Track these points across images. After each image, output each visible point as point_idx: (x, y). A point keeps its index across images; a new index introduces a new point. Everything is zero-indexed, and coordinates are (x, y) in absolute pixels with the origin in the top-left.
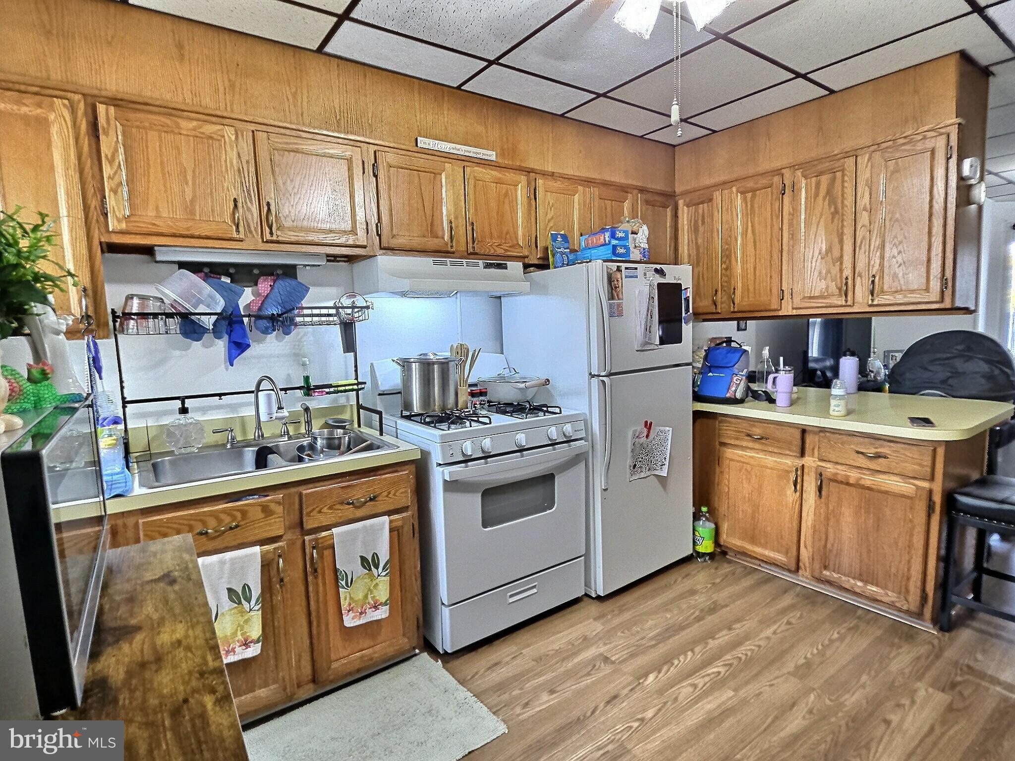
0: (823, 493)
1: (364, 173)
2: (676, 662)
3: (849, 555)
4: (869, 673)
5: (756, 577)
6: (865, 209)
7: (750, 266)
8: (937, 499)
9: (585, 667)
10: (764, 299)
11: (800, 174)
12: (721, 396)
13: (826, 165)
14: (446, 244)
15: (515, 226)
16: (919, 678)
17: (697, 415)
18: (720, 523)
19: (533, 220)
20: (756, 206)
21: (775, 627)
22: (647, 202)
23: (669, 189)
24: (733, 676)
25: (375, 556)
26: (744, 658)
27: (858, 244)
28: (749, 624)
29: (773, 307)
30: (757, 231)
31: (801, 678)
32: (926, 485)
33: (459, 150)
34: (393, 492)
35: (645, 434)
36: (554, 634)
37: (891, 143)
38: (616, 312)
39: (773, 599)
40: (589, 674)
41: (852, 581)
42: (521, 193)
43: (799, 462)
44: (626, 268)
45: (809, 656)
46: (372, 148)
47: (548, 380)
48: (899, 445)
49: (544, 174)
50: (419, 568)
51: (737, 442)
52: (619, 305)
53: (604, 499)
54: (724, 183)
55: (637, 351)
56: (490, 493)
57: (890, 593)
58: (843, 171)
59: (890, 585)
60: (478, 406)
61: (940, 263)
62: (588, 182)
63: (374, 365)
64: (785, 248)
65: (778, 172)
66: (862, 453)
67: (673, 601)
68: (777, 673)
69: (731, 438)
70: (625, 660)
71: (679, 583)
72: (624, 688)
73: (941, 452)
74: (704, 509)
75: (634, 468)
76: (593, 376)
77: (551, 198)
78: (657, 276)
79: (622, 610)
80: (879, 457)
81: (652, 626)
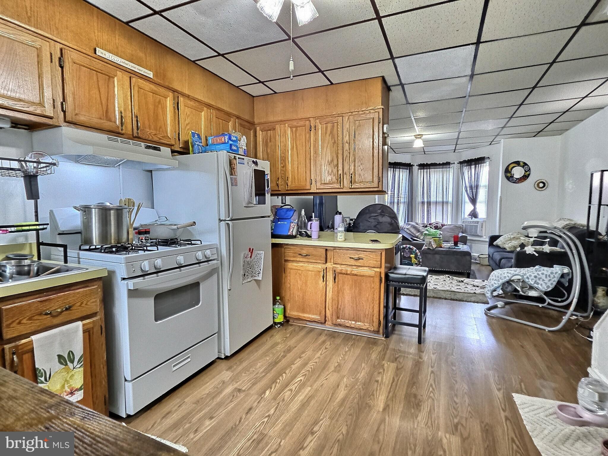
0: (336, 280)
1: (52, 62)
2: (278, 381)
3: (348, 310)
4: (364, 363)
5: (306, 330)
6: (347, 142)
7: (296, 166)
8: (383, 276)
9: (228, 398)
10: (303, 184)
11: (318, 121)
12: (286, 234)
13: (330, 119)
14: (118, 127)
15: (165, 125)
16: (383, 360)
17: (274, 245)
18: (286, 305)
19: (177, 122)
20: (298, 135)
21: (320, 352)
22: (241, 125)
23: (251, 120)
24: (308, 380)
25: (71, 353)
26: (310, 370)
27: (344, 159)
28: (309, 353)
29: (307, 188)
30: (298, 149)
31: (339, 372)
32: (378, 270)
33: (127, 64)
34: (85, 303)
35: (250, 256)
36: (203, 385)
37: (357, 113)
38: (234, 183)
39: (316, 339)
40: (231, 401)
41: (350, 322)
42: (169, 103)
43: (324, 266)
44: (239, 158)
45: (339, 361)
46: (59, 46)
47: (194, 222)
48: (367, 253)
49: (184, 95)
50: (105, 358)
51: (294, 259)
52: (236, 179)
53: (229, 295)
54: (281, 121)
55: (245, 207)
56: (160, 297)
57: (366, 324)
58: (337, 123)
59: (366, 321)
60: (144, 241)
61: (377, 170)
62: (209, 106)
63: (54, 212)
64: (312, 158)
65: (308, 119)
66: (352, 258)
67: (268, 350)
68: (327, 373)
69: (291, 257)
70: (250, 388)
71: (268, 341)
72: (254, 402)
73: (384, 254)
74: (278, 298)
75: (244, 276)
76: (222, 221)
77: (188, 110)
78: (253, 165)
79: (241, 362)
80: (360, 259)
81: (261, 366)
